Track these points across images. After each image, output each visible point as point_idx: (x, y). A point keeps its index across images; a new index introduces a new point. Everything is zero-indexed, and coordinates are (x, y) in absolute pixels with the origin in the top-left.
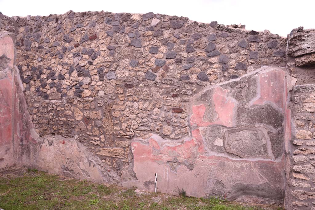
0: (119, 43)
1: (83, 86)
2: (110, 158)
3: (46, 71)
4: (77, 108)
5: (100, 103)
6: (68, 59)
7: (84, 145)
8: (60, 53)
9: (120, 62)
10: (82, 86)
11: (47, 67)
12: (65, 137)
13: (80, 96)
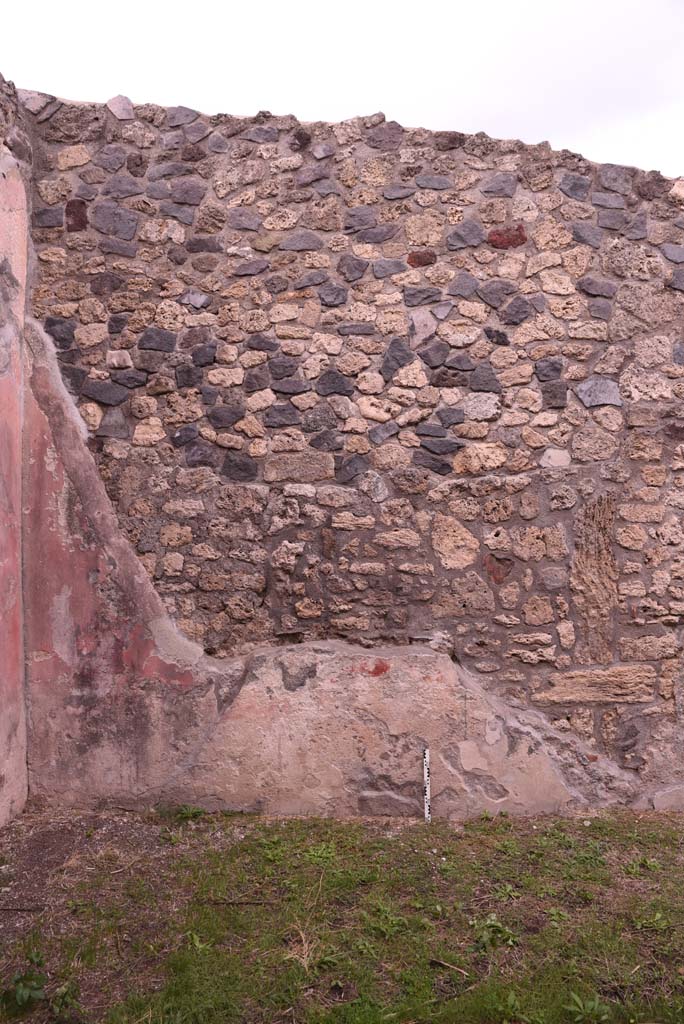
0: (629, 275)
1: (464, 428)
2: (590, 707)
3: (239, 354)
4: (450, 519)
5: (562, 498)
6: (374, 309)
7: (469, 668)
8: (328, 279)
9: (634, 345)
10: (456, 427)
11: (248, 337)
12: (368, 647)
13: (444, 469)
